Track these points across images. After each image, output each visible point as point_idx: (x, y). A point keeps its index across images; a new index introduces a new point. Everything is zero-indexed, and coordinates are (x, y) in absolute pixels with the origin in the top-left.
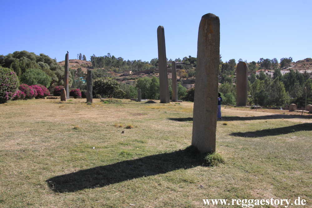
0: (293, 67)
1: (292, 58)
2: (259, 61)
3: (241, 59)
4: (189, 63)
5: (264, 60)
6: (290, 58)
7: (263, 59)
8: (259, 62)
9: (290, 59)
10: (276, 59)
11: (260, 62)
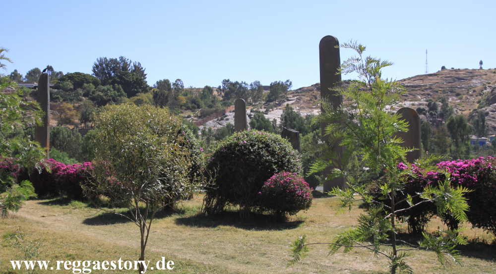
0: (294, 101)
1: (291, 84)
2: (220, 87)
3: (179, 80)
4: (72, 87)
5: (231, 84)
6: (288, 81)
7: (228, 81)
8: (222, 88)
9: (288, 83)
10: (259, 82)
11: (224, 88)
